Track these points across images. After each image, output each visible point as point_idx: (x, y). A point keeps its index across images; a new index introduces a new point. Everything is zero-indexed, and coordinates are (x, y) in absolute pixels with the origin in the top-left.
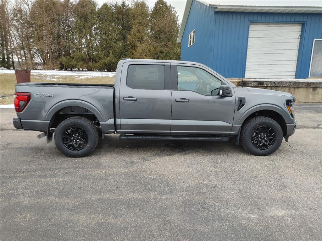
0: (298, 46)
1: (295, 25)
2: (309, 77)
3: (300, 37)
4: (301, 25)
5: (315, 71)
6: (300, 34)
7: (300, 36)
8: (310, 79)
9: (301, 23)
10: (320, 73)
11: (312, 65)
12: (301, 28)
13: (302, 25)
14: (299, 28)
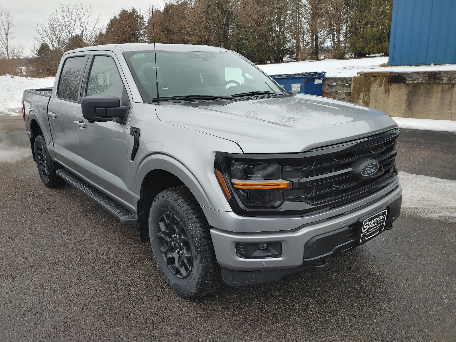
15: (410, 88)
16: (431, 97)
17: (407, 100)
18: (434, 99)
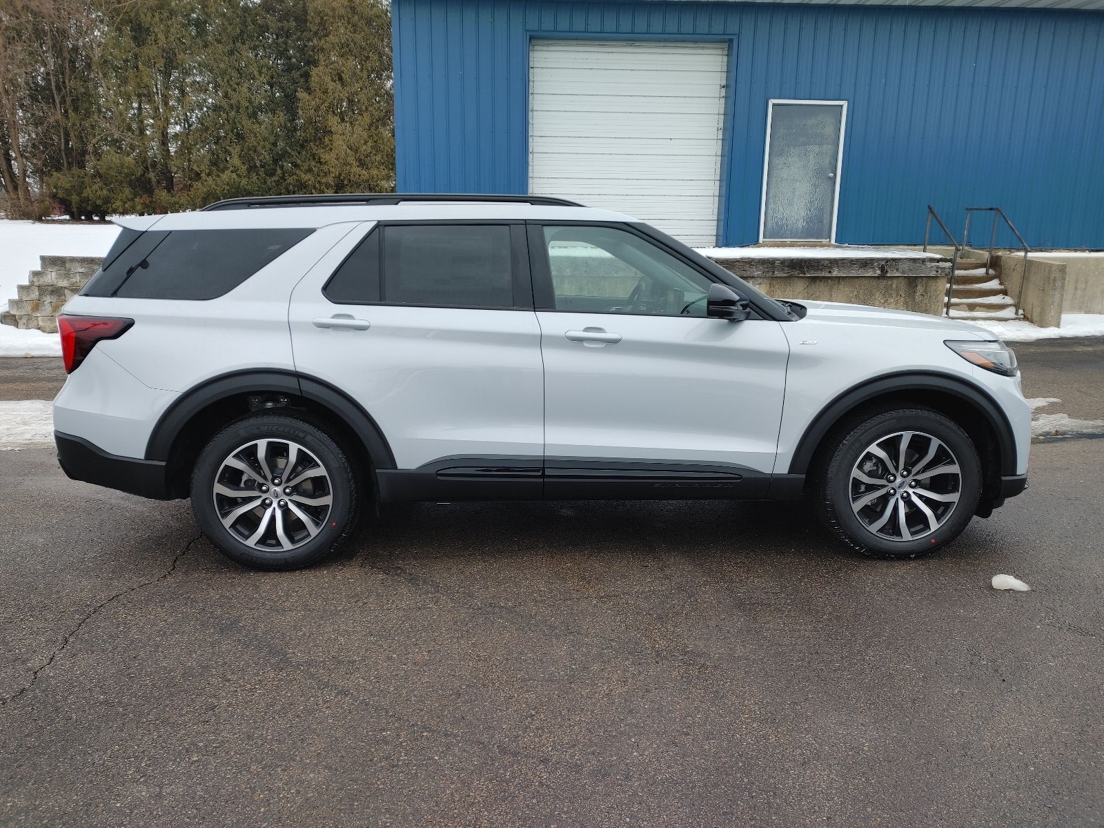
0: (721, 125)
1: (703, 48)
2: (761, 239)
3: (723, 94)
4: (726, 45)
5: (782, 219)
6: (724, 83)
7: (723, 90)
8: (764, 245)
9: (725, 42)
10: (801, 224)
11: (771, 195)
12: (725, 59)
13: (730, 48)
14: (719, 58)
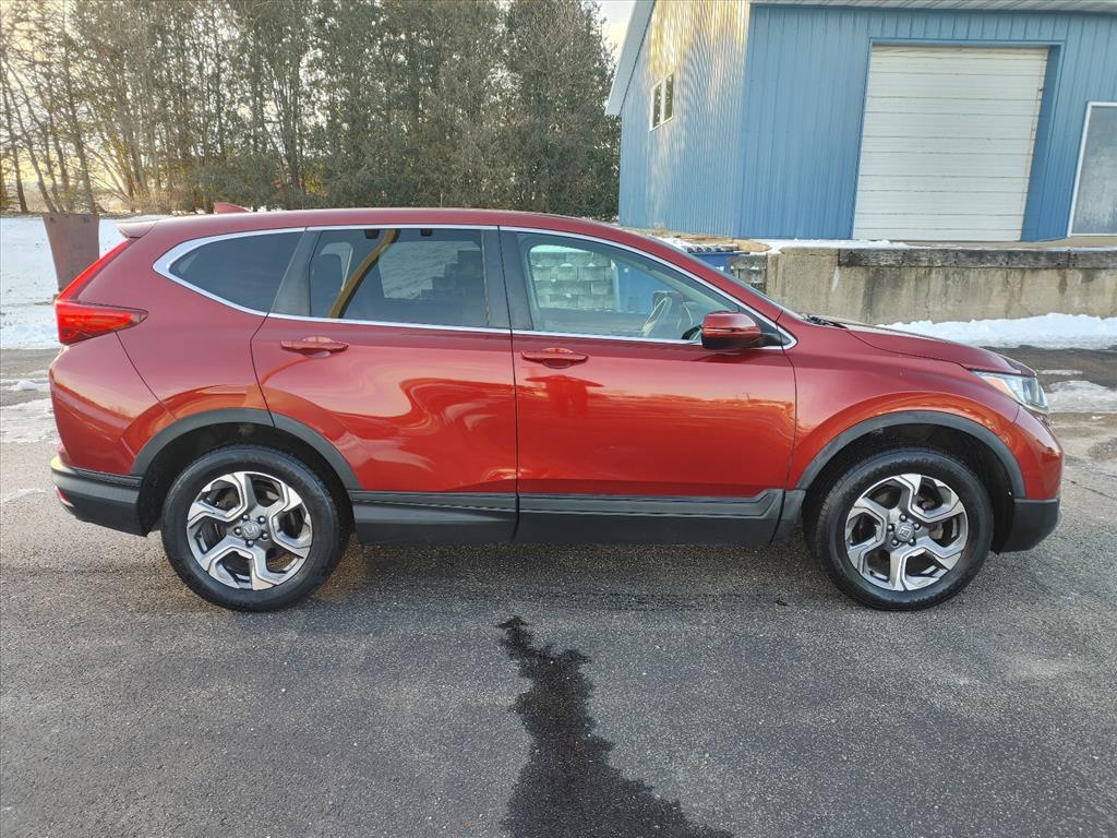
0: (1035, 126)
1: (1025, 54)
2: (1069, 234)
3: (1040, 97)
4: (1046, 52)
5: (1090, 215)
6: (1042, 86)
7: (1041, 93)
9: (1047, 48)
10: (1107, 219)
11: (1082, 191)
12: (1045, 63)
13: (1050, 52)
14: (1040, 62)
15: (871, 274)
16: (901, 288)
17: (865, 294)
18: (904, 292)
